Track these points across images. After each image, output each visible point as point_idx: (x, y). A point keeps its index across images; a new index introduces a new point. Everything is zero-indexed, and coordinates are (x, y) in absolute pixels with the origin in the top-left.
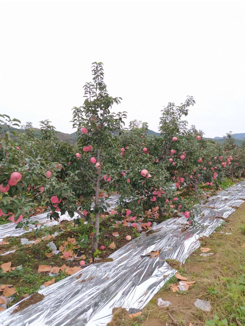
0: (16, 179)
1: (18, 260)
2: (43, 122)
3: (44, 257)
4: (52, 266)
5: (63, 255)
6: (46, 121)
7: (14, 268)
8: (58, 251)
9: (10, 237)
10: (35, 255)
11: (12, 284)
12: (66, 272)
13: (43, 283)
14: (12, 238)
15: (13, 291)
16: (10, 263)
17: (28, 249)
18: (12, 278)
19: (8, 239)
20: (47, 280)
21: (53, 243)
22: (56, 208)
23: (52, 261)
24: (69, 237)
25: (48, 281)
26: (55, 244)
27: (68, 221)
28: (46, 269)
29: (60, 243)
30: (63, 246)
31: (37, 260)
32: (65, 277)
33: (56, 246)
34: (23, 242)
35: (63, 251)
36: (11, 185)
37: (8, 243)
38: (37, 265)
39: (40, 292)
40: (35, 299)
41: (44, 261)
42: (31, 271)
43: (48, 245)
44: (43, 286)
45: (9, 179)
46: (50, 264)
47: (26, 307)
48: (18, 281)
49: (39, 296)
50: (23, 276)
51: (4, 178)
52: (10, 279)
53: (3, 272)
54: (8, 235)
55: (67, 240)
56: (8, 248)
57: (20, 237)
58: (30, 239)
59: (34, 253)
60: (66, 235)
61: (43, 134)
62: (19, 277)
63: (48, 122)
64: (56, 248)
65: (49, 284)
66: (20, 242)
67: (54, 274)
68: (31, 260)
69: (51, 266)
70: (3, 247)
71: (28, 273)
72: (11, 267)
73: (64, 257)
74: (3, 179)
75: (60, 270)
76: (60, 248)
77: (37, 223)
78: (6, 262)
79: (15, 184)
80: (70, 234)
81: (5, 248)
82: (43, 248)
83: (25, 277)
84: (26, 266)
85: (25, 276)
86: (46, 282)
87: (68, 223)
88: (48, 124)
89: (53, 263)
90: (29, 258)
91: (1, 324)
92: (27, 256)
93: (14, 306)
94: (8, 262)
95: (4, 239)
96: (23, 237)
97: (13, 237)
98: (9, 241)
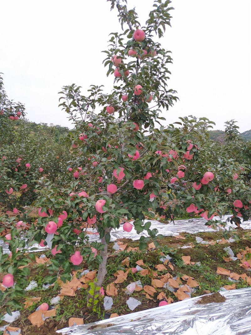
0: (209, 178)
1: (196, 256)
2: (228, 123)
3: (221, 260)
4: (232, 271)
5: (242, 263)
6: (231, 121)
7: (193, 263)
8: (236, 259)
9: (185, 233)
10: (212, 255)
11: (193, 277)
12: (248, 282)
13: (223, 286)
14: (187, 235)
15: (195, 284)
16: (189, 257)
17: (205, 248)
18: (193, 271)
19: (184, 234)
20: (227, 283)
21: (230, 249)
22: (237, 212)
23: (231, 266)
24: (248, 246)
25: (228, 285)
26: (233, 250)
27: (243, 229)
28: (225, 273)
29: (238, 251)
30: (242, 254)
31: (215, 261)
32: (246, 286)
33: (234, 252)
34: (198, 240)
35: (242, 259)
36: (203, 184)
37: (184, 238)
38: (215, 266)
39: (222, 293)
40: (216, 298)
41: (222, 264)
42: (210, 270)
43: (225, 249)
44: (223, 288)
45: (202, 177)
46: (229, 268)
47: (209, 303)
48: (198, 276)
49: (220, 296)
50: (203, 273)
51: (198, 176)
52: (190, 272)
53: (185, 264)
54: (184, 231)
55: (245, 249)
56: (185, 243)
57: (195, 235)
58: (204, 239)
59: (211, 253)
60: (244, 243)
61: (228, 135)
62: (199, 272)
63: (233, 122)
64: (233, 255)
65: (230, 288)
66: (195, 239)
67: (233, 279)
68: (208, 259)
69: (229, 271)
70: (180, 241)
71: (208, 271)
72: (190, 261)
73: (243, 265)
74: (197, 178)
75: (240, 277)
76: (238, 255)
77: (225, 223)
78: (186, 255)
79: (207, 183)
80: (248, 243)
81: (182, 242)
82: (221, 251)
83: (205, 275)
84: (204, 265)
85: (205, 273)
86: (226, 286)
87: (243, 231)
88: (234, 124)
89: (231, 268)
90: (206, 257)
91: (188, 309)
92: (205, 255)
93: (198, 298)
94: (187, 256)
95: (180, 233)
96: (198, 236)
97: (188, 233)
98: (185, 236)
